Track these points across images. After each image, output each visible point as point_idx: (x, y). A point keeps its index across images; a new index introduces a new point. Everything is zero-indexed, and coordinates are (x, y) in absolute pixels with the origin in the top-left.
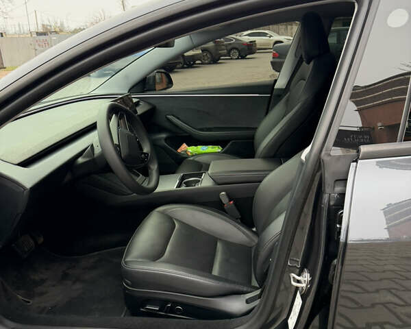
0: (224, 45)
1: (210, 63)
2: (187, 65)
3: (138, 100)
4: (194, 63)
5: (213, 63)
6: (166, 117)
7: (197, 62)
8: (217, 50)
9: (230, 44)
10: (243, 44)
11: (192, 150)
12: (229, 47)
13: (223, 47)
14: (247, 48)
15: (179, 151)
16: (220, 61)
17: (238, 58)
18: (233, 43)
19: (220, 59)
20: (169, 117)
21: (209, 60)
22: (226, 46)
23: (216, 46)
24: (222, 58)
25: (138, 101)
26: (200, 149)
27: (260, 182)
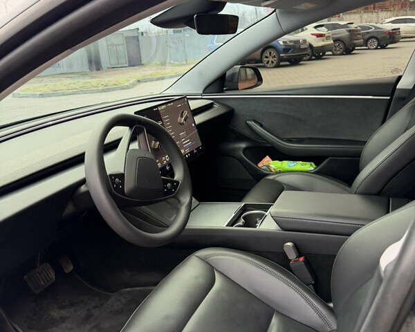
0: (360, 34)
1: (342, 54)
2: (315, 56)
3: (211, 101)
4: (324, 54)
5: (346, 54)
6: (247, 124)
7: (327, 53)
8: (351, 39)
9: (368, 33)
10: (385, 32)
11: (275, 165)
12: (367, 36)
13: (359, 36)
14: (388, 36)
15: (260, 165)
16: (354, 52)
17: (376, 48)
18: (372, 32)
19: (354, 49)
20: (249, 122)
21: (341, 50)
22: (363, 34)
23: (351, 35)
24: (356, 48)
25: (212, 104)
26: (286, 165)
27: (349, 235)
